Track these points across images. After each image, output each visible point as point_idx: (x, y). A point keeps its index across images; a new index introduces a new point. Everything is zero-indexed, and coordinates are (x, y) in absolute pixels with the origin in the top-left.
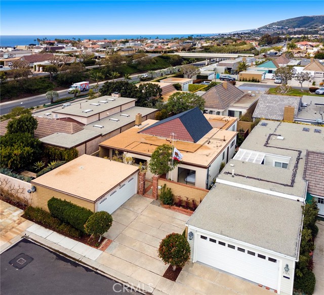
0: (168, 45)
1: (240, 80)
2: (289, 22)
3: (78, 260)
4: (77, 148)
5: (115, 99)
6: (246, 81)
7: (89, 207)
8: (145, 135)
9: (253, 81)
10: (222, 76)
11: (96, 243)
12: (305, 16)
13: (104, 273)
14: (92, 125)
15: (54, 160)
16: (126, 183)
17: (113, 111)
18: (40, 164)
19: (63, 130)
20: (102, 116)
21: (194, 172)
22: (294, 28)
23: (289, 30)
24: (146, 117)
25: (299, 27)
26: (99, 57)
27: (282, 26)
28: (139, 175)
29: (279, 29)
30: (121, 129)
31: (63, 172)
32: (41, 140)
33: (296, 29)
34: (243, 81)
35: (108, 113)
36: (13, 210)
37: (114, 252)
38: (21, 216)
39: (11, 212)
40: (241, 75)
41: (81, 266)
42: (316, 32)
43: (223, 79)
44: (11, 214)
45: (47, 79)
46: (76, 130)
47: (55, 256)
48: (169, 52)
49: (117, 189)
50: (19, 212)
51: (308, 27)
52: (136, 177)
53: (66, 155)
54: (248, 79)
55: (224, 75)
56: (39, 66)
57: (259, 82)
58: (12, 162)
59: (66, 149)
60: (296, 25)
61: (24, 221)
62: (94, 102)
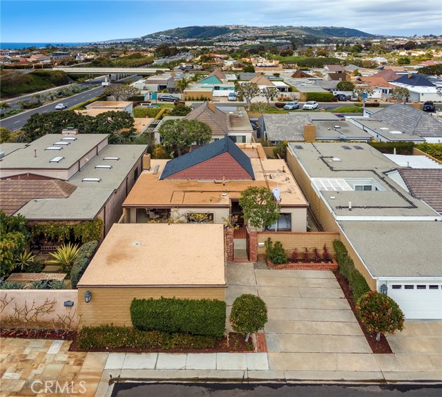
0: (33, 57)
2: (179, 31)
3: (243, 380)
5: (76, 138)
6: (193, 100)
9: (202, 99)
11: (244, 344)
12: (196, 25)
13: (300, 380)
14: (77, 180)
17: (91, 156)
19: (42, 193)
20: (82, 164)
21: (289, 215)
22: (186, 38)
23: (180, 40)
25: (191, 38)
27: (172, 36)
28: (226, 234)
29: (167, 38)
30: (127, 179)
33: (188, 40)
34: (189, 100)
36: (41, 346)
37: (281, 347)
38: (69, 350)
39: (42, 350)
40: (186, 93)
41: (259, 385)
42: (211, 44)
43: (164, 100)
44: (45, 353)
47: (204, 389)
50: (56, 349)
51: (200, 37)
54: (195, 98)
57: (210, 100)
60: (186, 35)
61: (84, 357)
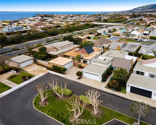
0: (90, 18)
1: (113, 35)
4: (58, 55)
5: (67, 42)
6: (115, 35)
7: (62, 67)
8: (75, 52)
9: (118, 35)
10: (106, 33)
11: (64, 74)
14: (61, 50)
15: (52, 58)
16: (70, 63)
17: (67, 46)
18: (49, 59)
19: (53, 50)
20: (64, 47)
21: (87, 61)
22: (149, 9)
23: (146, 10)
24: (77, 48)
25: (151, 9)
26: (62, 24)
27: (143, 8)
28: (73, 61)
29: (142, 10)
30: (69, 51)
31: (55, 60)
32: (48, 53)
34: (114, 35)
35: (65, 46)
37: (67, 75)
39: (44, 68)
40: (113, 33)
43: (107, 35)
45: (44, 33)
46: (57, 51)
48: (89, 22)
49: (68, 64)
50: (46, 69)
51: (155, 9)
52: (72, 62)
53: (55, 57)
54: (116, 35)
55: (107, 33)
56: (40, 28)
57: (119, 36)
58: (42, 58)
59: (55, 55)
62: (61, 43)
